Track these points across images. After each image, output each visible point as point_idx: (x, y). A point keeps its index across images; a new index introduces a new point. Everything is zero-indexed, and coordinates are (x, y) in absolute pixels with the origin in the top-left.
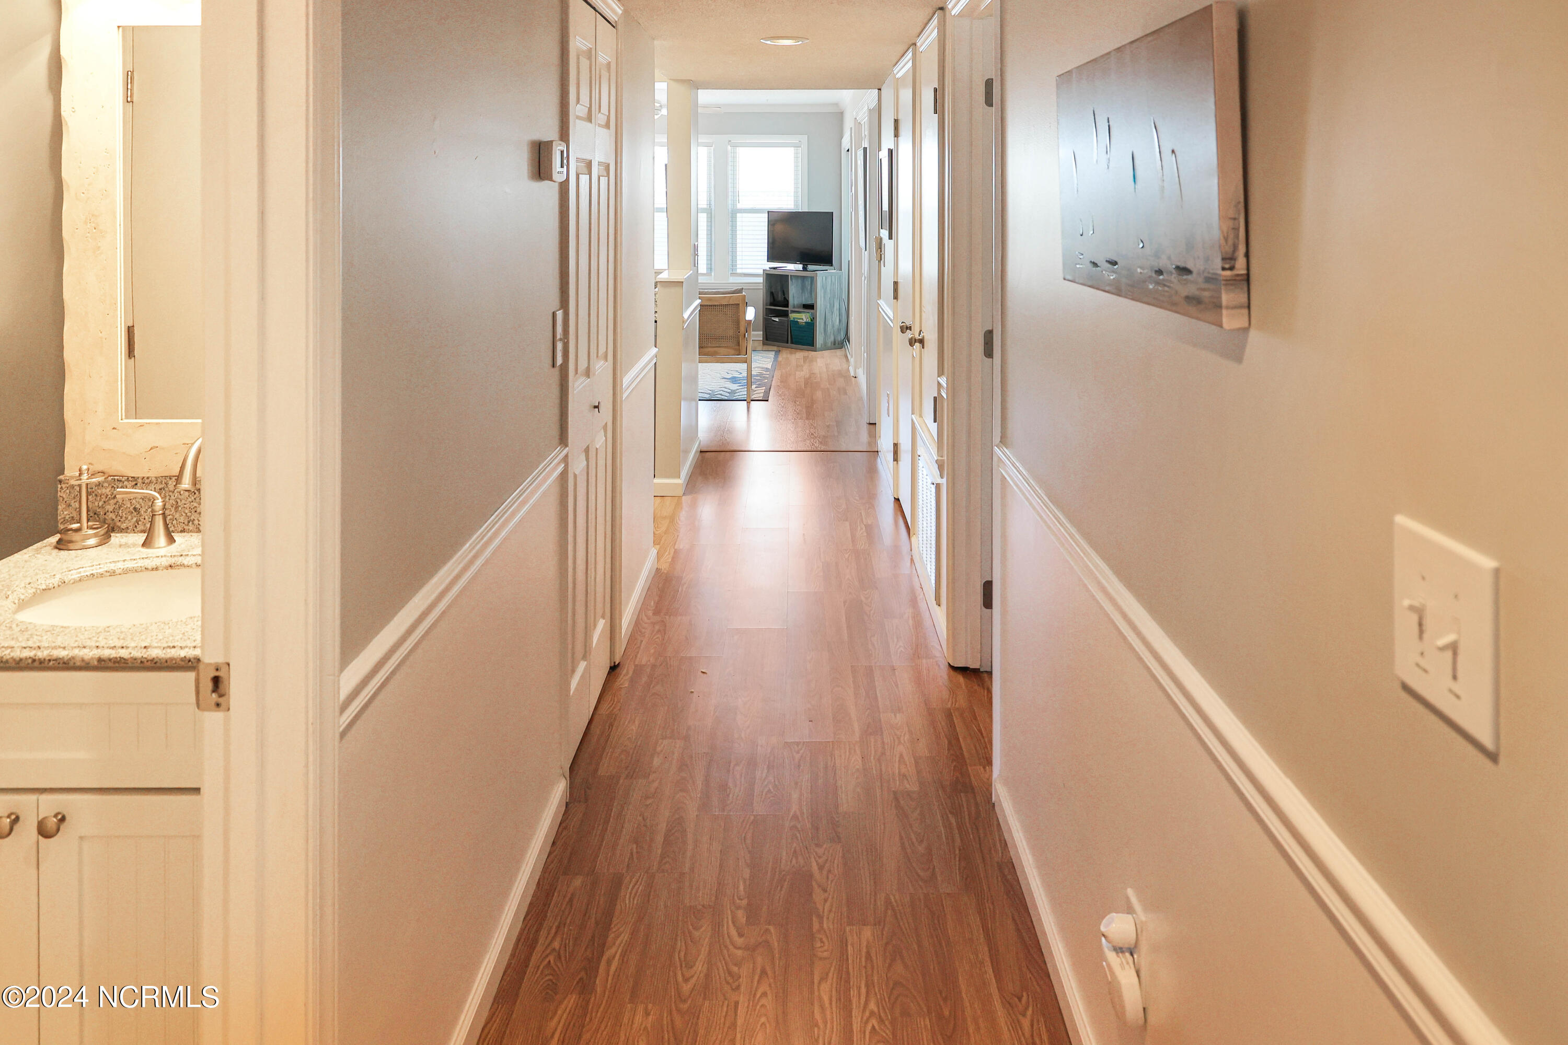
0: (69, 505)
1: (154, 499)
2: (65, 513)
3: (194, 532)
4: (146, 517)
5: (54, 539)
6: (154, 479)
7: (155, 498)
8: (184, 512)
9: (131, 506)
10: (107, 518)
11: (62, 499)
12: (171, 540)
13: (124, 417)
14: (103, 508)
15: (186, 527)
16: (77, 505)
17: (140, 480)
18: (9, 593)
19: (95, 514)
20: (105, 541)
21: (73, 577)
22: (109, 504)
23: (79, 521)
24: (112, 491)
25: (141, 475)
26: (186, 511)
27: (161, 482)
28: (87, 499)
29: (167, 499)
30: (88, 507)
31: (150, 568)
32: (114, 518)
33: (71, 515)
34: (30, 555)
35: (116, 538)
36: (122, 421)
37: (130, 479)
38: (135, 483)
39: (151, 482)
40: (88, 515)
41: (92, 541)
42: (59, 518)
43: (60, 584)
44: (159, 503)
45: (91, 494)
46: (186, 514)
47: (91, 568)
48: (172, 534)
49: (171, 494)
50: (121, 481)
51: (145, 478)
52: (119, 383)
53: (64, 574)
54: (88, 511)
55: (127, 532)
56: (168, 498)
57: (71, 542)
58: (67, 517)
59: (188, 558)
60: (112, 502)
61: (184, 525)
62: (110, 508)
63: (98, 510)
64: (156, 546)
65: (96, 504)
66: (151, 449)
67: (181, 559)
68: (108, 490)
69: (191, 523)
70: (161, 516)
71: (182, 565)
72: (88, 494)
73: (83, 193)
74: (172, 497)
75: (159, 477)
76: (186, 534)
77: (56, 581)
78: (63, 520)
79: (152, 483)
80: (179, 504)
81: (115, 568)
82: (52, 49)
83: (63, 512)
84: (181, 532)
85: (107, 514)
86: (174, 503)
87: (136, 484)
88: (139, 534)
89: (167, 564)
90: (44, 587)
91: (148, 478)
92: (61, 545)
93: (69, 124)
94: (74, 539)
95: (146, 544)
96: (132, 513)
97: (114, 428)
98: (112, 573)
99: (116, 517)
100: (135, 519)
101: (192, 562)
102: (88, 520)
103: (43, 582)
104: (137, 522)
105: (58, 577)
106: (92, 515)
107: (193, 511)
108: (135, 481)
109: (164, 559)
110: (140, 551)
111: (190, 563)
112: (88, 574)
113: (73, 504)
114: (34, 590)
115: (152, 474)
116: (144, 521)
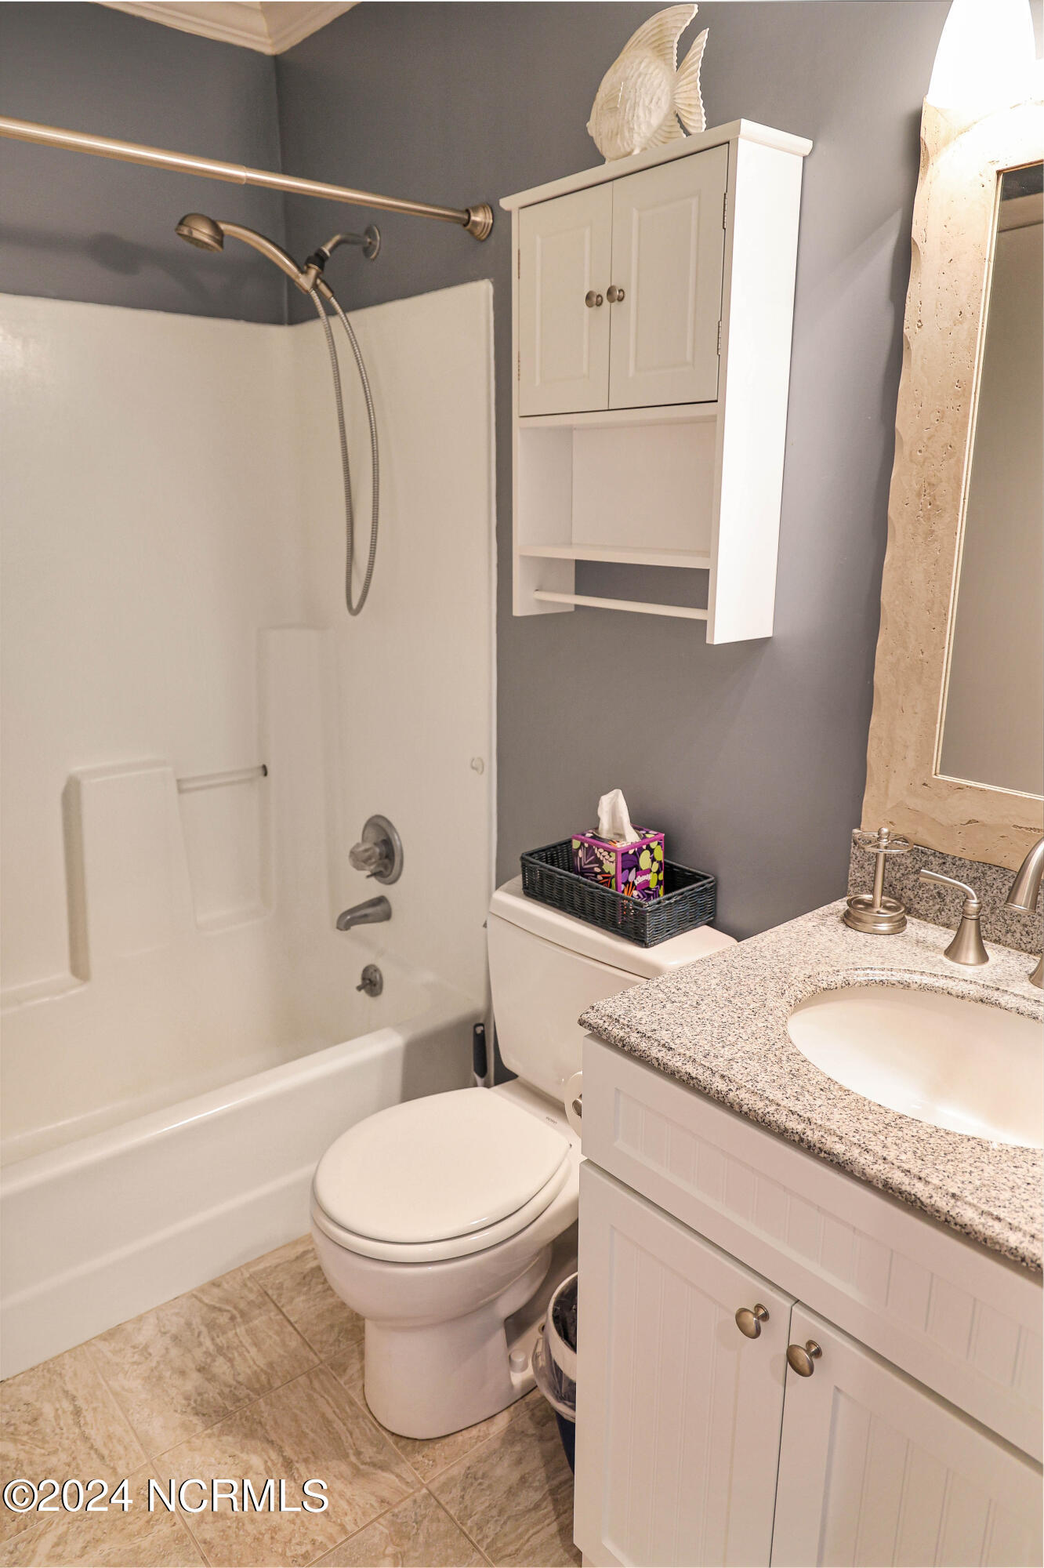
0: (862, 867)
1: (967, 896)
2: (858, 874)
3: (1012, 947)
4: (952, 909)
5: (841, 905)
6: (967, 862)
7: (970, 897)
8: (1003, 918)
9: (935, 888)
10: (904, 895)
11: (854, 857)
12: (983, 957)
13: (938, 771)
14: (900, 881)
15: (1003, 938)
16: (871, 869)
17: (949, 860)
18: (786, 987)
19: (890, 886)
20: (900, 929)
21: (859, 979)
22: (908, 879)
23: (872, 891)
24: (913, 863)
25: (952, 853)
26: (1006, 917)
27: (977, 869)
28: (884, 866)
29: (982, 894)
30: (884, 876)
31: (954, 993)
32: (912, 897)
33: (863, 879)
34: (815, 924)
35: (914, 927)
36: (935, 777)
37: (937, 854)
38: (943, 861)
39: (963, 866)
40: (883, 884)
41: (884, 927)
42: (850, 878)
43: (844, 985)
44: (973, 904)
45: (888, 861)
46: (1005, 920)
47: (882, 972)
48: (984, 941)
49: (987, 888)
50: (925, 854)
51: (957, 859)
52: (938, 726)
53: (849, 972)
54: (883, 880)
55: (925, 920)
56: (983, 892)
57: (860, 920)
58: (859, 880)
59: (1006, 997)
60: (913, 877)
61: (1000, 934)
62: (909, 883)
63: (894, 883)
64: (962, 961)
65: (893, 874)
66: (969, 822)
67: (996, 993)
68: (908, 861)
69: (1010, 934)
70: (974, 921)
71: (997, 1005)
72: (886, 860)
73: (920, 451)
74: (989, 893)
75: (974, 862)
76: (1001, 946)
77: (839, 980)
78: (853, 882)
79: (965, 867)
80: (998, 905)
81: (910, 981)
82: (899, 235)
83: (855, 874)
84: (995, 941)
85: (905, 890)
86: (990, 901)
87: (944, 863)
88: (941, 928)
89: (978, 996)
90: (825, 985)
91: (960, 859)
92: (848, 919)
93: (913, 347)
94: (864, 918)
95: (952, 952)
96: (935, 898)
97: (924, 784)
98: (907, 986)
99: (915, 897)
100: (937, 907)
101: (1013, 1006)
102: (882, 895)
103: (825, 978)
104: (940, 910)
105: (843, 974)
106: (887, 886)
107: (1015, 920)
108: (944, 860)
109: (972, 987)
110: (941, 961)
111: (1009, 1006)
112: (877, 979)
113: (866, 866)
114: (813, 988)
115: (967, 855)
116: (949, 913)
